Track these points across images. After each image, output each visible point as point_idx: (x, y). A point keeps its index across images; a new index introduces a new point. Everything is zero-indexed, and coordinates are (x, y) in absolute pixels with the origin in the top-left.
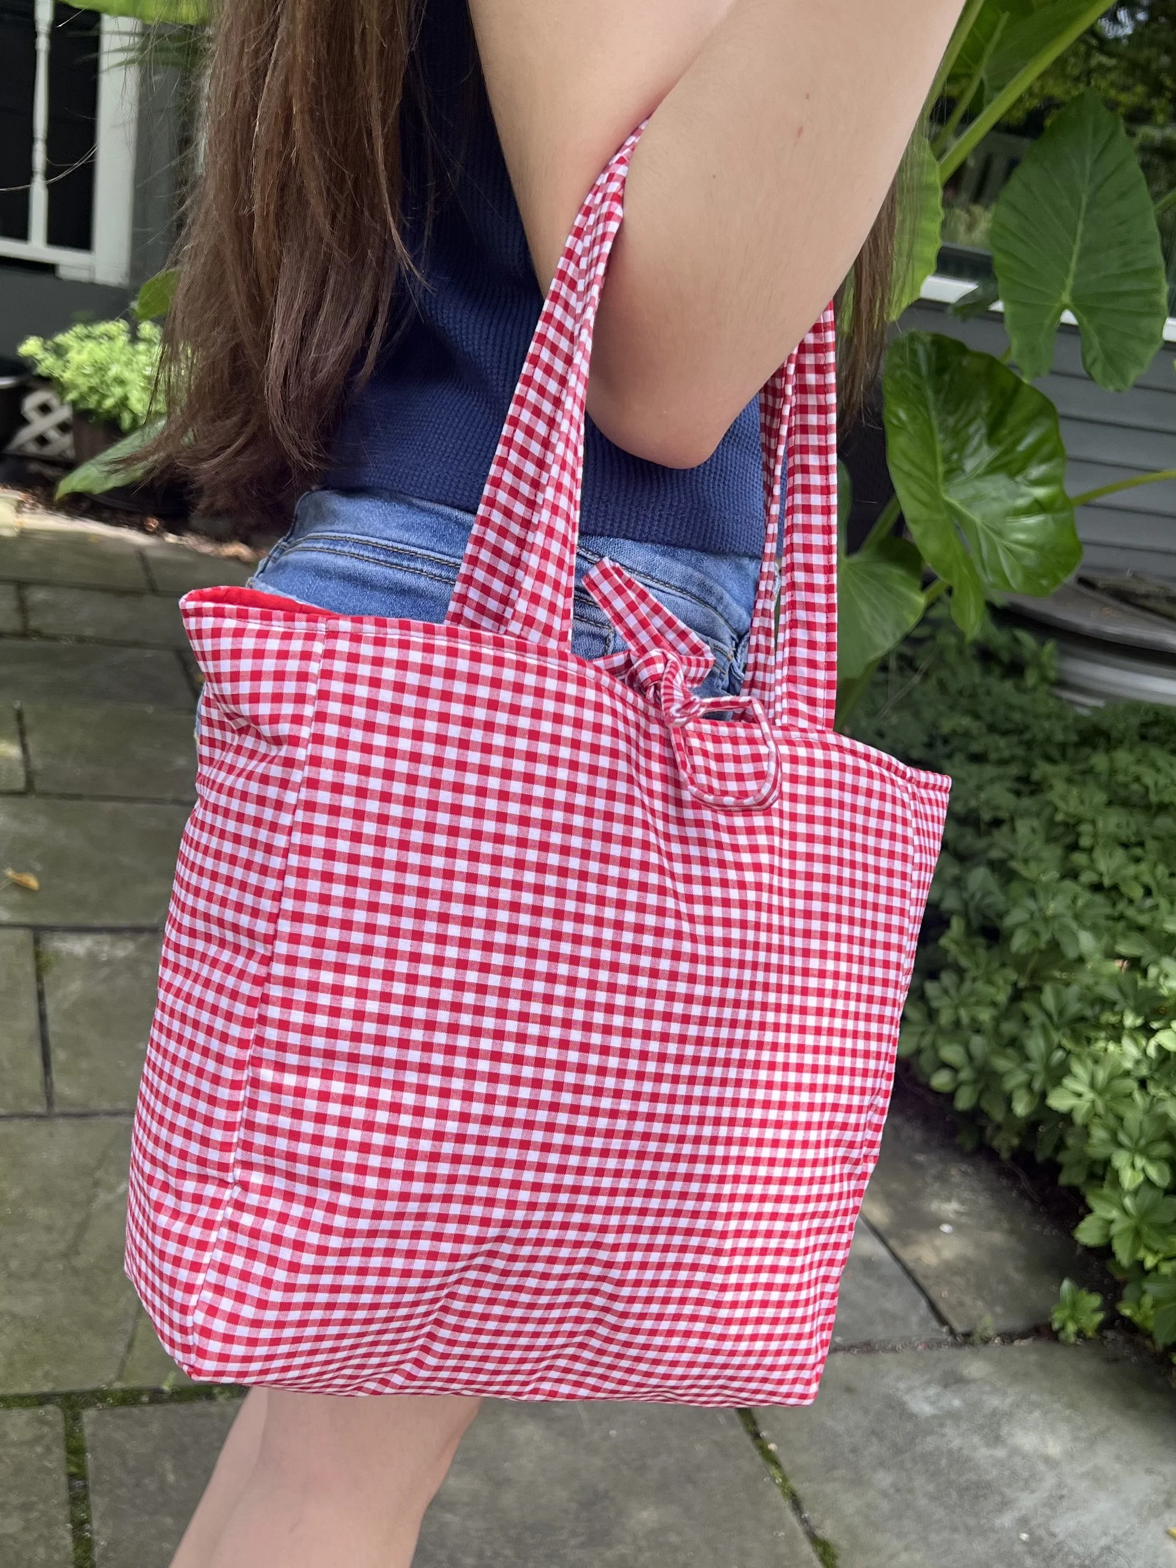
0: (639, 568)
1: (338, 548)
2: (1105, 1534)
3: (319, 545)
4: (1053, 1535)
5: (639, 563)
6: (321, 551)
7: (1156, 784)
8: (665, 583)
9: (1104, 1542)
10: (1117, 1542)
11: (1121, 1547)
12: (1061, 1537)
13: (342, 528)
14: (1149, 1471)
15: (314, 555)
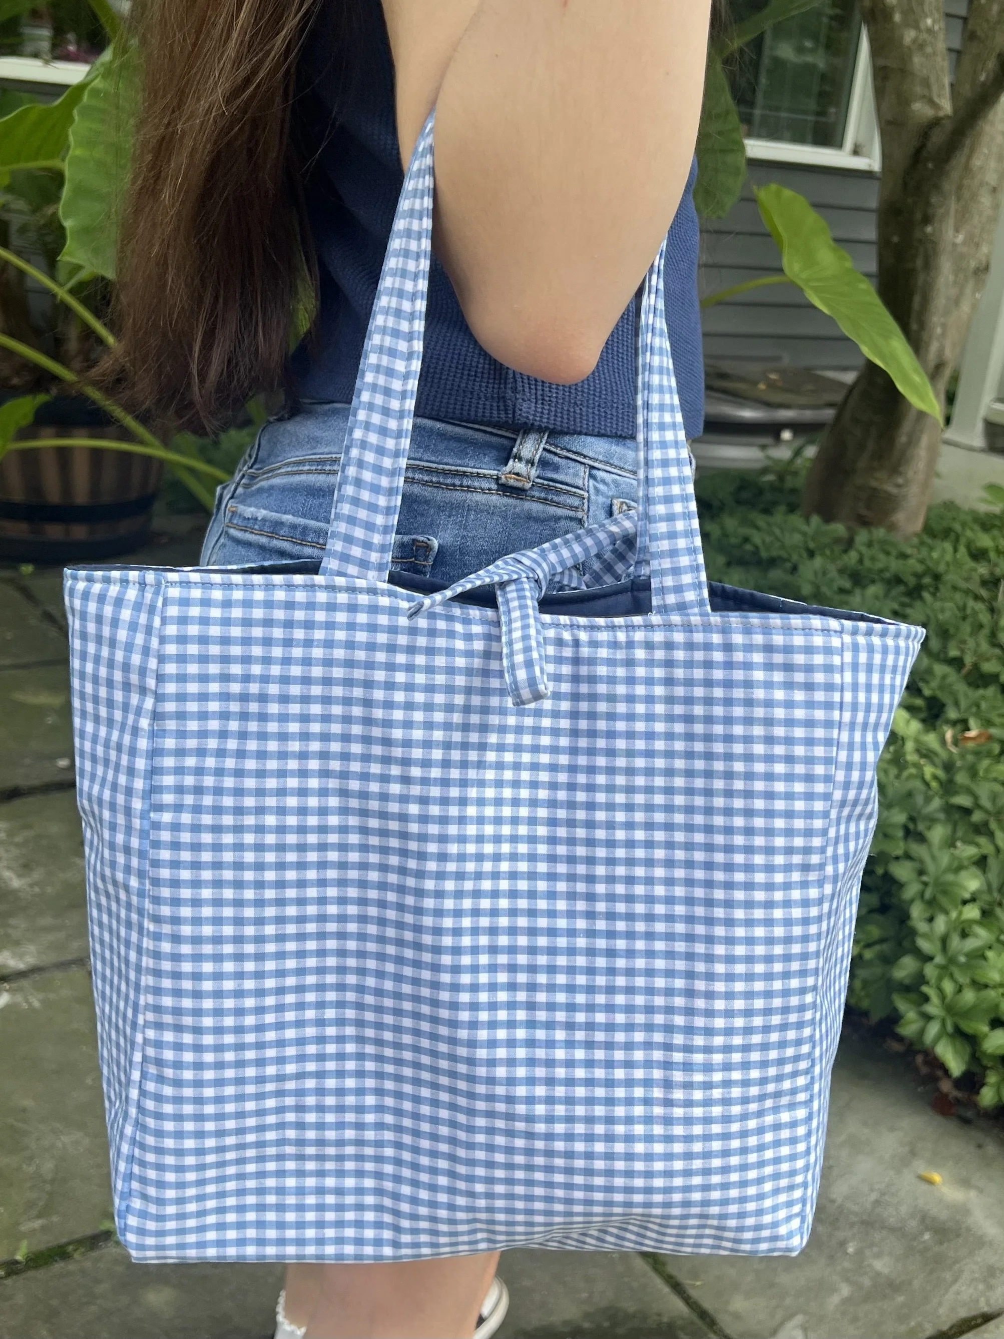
0: (601, 458)
1: (328, 468)
2: (872, 1190)
3: (306, 468)
4: (833, 1201)
5: (600, 453)
6: (309, 472)
7: (764, 542)
8: (621, 468)
9: (874, 1196)
10: (883, 1194)
11: (887, 1197)
12: (839, 1201)
13: (326, 450)
14: (892, 1129)
15: (303, 477)
